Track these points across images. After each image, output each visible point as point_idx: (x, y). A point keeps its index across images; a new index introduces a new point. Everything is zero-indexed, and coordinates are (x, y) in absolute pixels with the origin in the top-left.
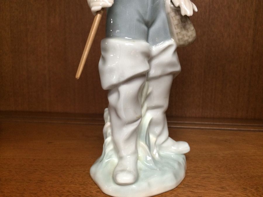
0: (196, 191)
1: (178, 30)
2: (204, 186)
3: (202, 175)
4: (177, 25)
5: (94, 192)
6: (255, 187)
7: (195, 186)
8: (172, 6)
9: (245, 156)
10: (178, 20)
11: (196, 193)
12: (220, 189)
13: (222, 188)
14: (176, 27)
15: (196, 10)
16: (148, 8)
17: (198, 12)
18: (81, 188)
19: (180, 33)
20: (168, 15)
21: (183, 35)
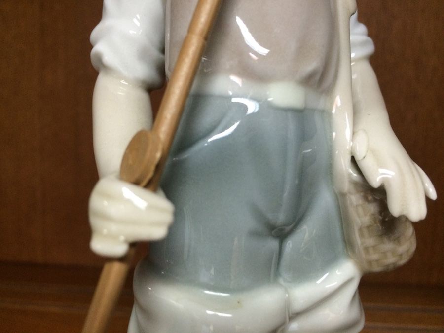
1: (370, 241)
4: (368, 227)
8: (355, 175)
10: (373, 215)
14: (365, 232)
15: (433, 195)
16: (286, 194)
17: (437, 200)
19: (374, 247)
20: (340, 198)
21: (385, 253)
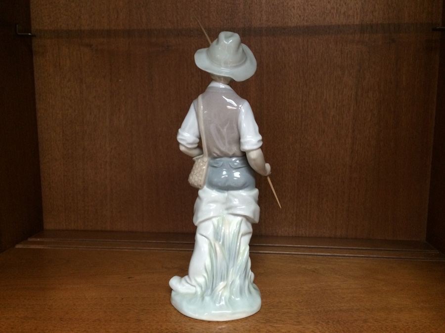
0: (275, 325)
2: (283, 321)
3: (283, 311)
5: (189, 328)
6: (327, 321)
7: (275, 321)
9: (327, 290)
11: (275, 327)
12: (295, 323)
13: (298, 322)
18: (176, 326)
